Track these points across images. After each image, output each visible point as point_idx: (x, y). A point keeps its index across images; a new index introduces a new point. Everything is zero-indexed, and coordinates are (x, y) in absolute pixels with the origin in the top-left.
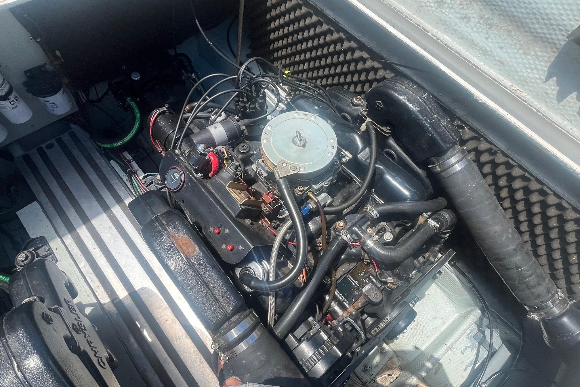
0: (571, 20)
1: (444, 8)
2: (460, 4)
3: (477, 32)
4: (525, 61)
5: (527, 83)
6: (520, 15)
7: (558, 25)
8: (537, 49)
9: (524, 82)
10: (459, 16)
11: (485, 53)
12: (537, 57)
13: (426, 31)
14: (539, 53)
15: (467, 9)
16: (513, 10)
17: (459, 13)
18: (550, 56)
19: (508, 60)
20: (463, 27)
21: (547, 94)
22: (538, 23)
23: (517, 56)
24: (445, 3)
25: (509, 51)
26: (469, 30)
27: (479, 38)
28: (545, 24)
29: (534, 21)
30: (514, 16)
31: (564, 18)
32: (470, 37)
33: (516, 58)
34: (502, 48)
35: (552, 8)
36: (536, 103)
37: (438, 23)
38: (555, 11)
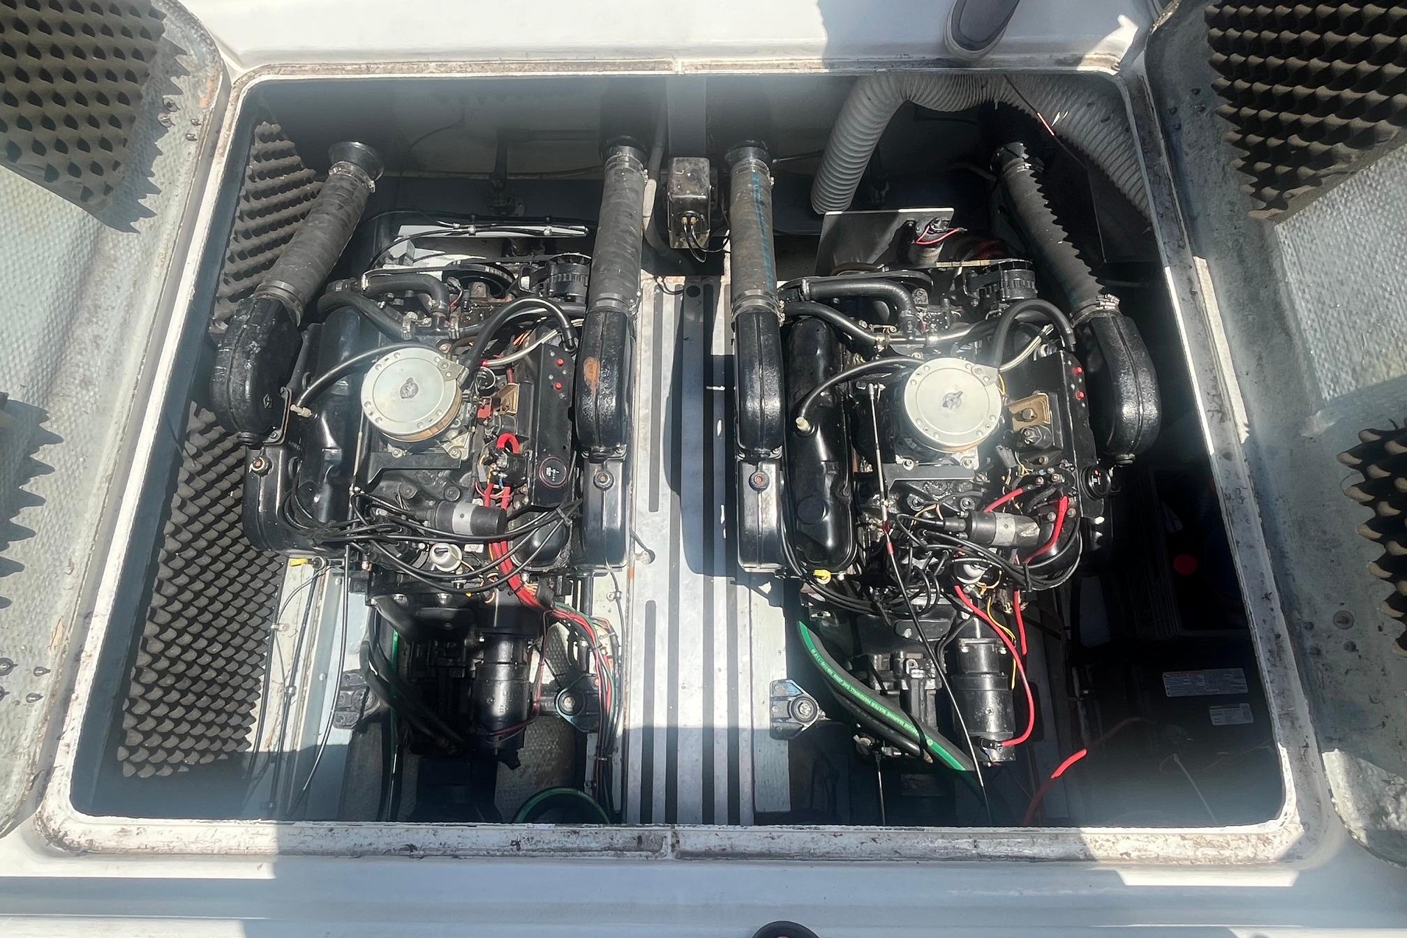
0: (72, 217)
1: (92, 374)
2: (81, 354)
3: (109, 323)
4: (124, 258)
5: (147, 250)
6: (78, 272)
7: (80, 228)
8: (107, 248)
9: (148, 253)
10: (96, 352)
11: (131, 306)
12: (115, 246)
13: (137, 383)
14: (111, 245)
15: (84, 342)
16: (74, 282)
17: (92, 352)
18: (110, 233)
19: (129, 276)
20: (109, 342)
21: (151, 227)
22: (82, 250)
23: (121, 268)
24: (84, 375)
25: (118, 278)
26: (110, 333)
27: (116, 317)
28: (82, 243)
29: (81, 255)
30: (80, 281)
31: (71, 224)
32: (118, 330)
33: (124, 269)
34: (118, 288)
35: (65, 238)
36: (165, 236)
37: (113, 379)
38: (68, 234)
